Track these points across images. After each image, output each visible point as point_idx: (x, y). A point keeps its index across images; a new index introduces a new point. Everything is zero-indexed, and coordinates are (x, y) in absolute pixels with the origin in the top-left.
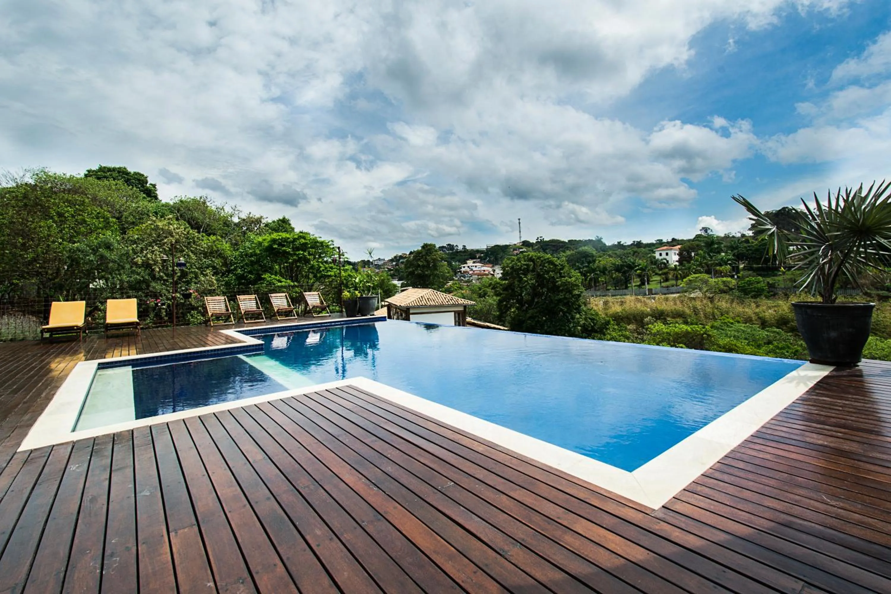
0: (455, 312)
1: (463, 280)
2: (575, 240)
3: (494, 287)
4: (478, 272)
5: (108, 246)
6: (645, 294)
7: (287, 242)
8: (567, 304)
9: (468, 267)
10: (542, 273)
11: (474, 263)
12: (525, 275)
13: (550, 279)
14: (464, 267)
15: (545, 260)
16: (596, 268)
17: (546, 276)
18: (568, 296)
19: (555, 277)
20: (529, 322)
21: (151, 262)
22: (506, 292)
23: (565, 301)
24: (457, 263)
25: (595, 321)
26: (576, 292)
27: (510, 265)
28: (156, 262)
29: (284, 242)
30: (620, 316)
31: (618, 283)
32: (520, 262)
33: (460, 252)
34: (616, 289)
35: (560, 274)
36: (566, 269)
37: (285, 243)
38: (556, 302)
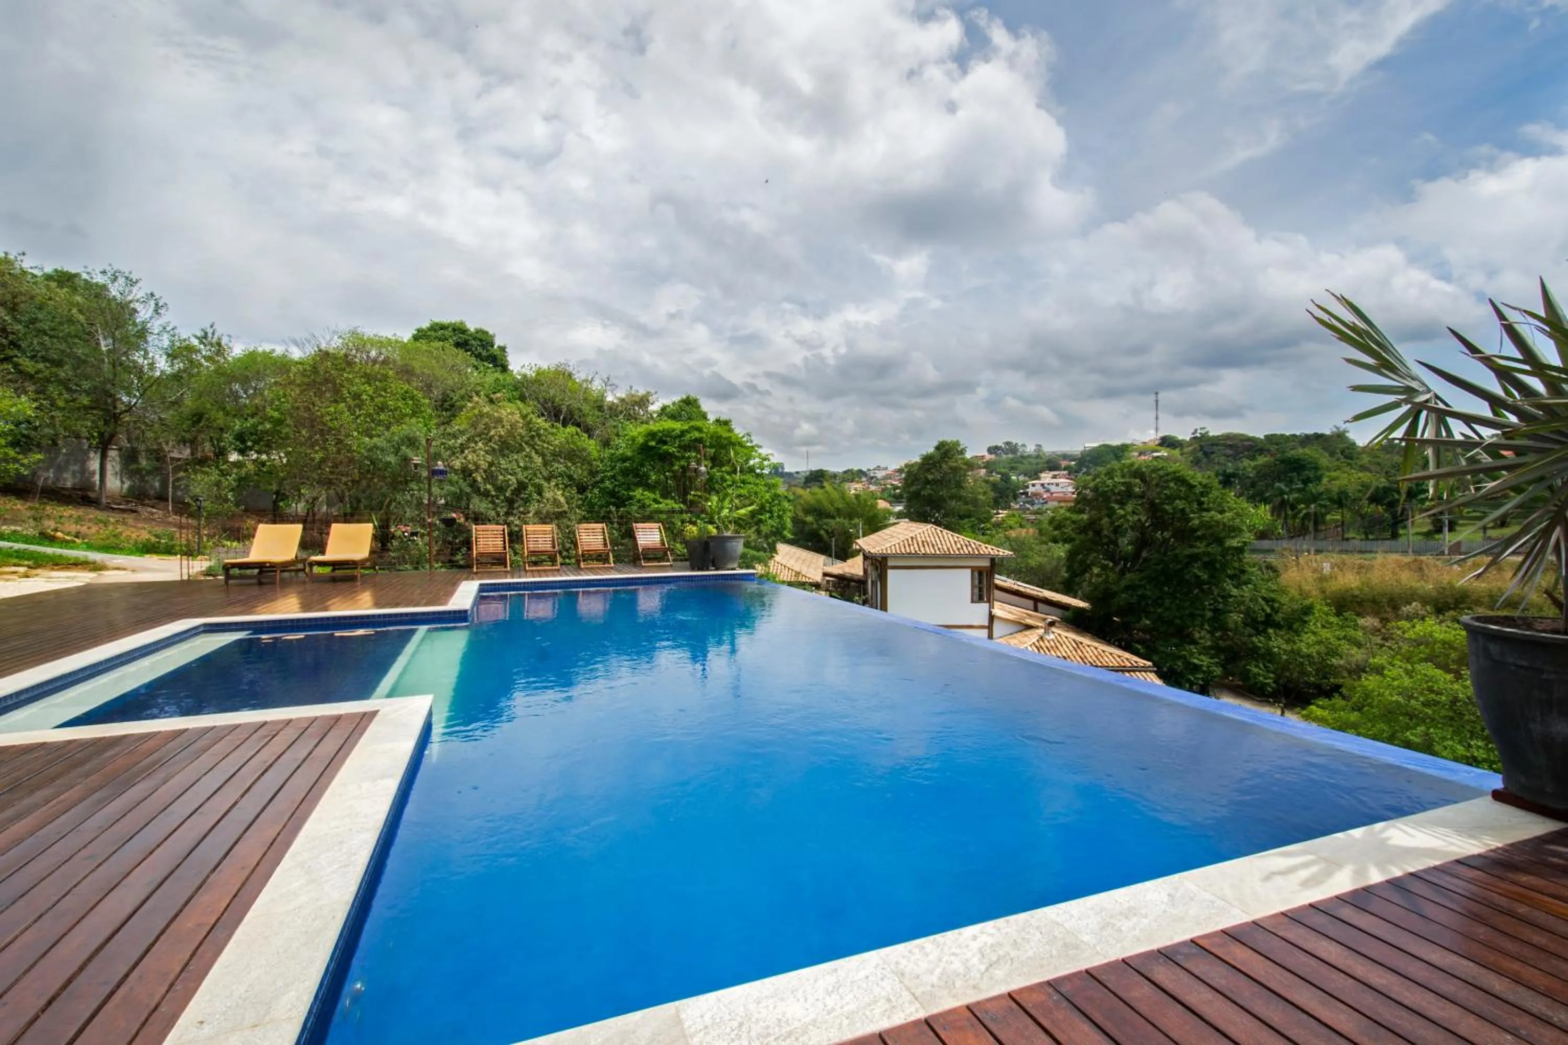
0: (973, 569)
1: (1028, 509)
2: (1282, 435)
3: (1058, 525)
4: (1061, 495)
5: (412, 442)
6: (1442, 553)
7: (671, 437)
8: (1209, 565)
9: (1042, 485)
10: (1157, 501)
11: (1054, 477)
12: (1122, 504)
13: (1174, 514)
14: (1034, 485)
15: (1168, 474)
16: (1321, 494)
17: (1167, 507)
18: (1214, 549)
19: (1188, 510)
20: (1123, 595)
21: (471, 467)
22: (1082, 536)
23: (1206, 559)
24: (1021, 478)
25: (1276, 605)
26: (1235, 543)
27: (1092, 485)
28: (478, 467)
29: (667, 436)
30: (1356, 596)
31: (1374, 526)
32: (1112, 478)
33: (1029, 456)
34: (1367, 539)
35: (1200, 503)
36: (1215, 494)
37: (668, 439)
38: (1186, 560)
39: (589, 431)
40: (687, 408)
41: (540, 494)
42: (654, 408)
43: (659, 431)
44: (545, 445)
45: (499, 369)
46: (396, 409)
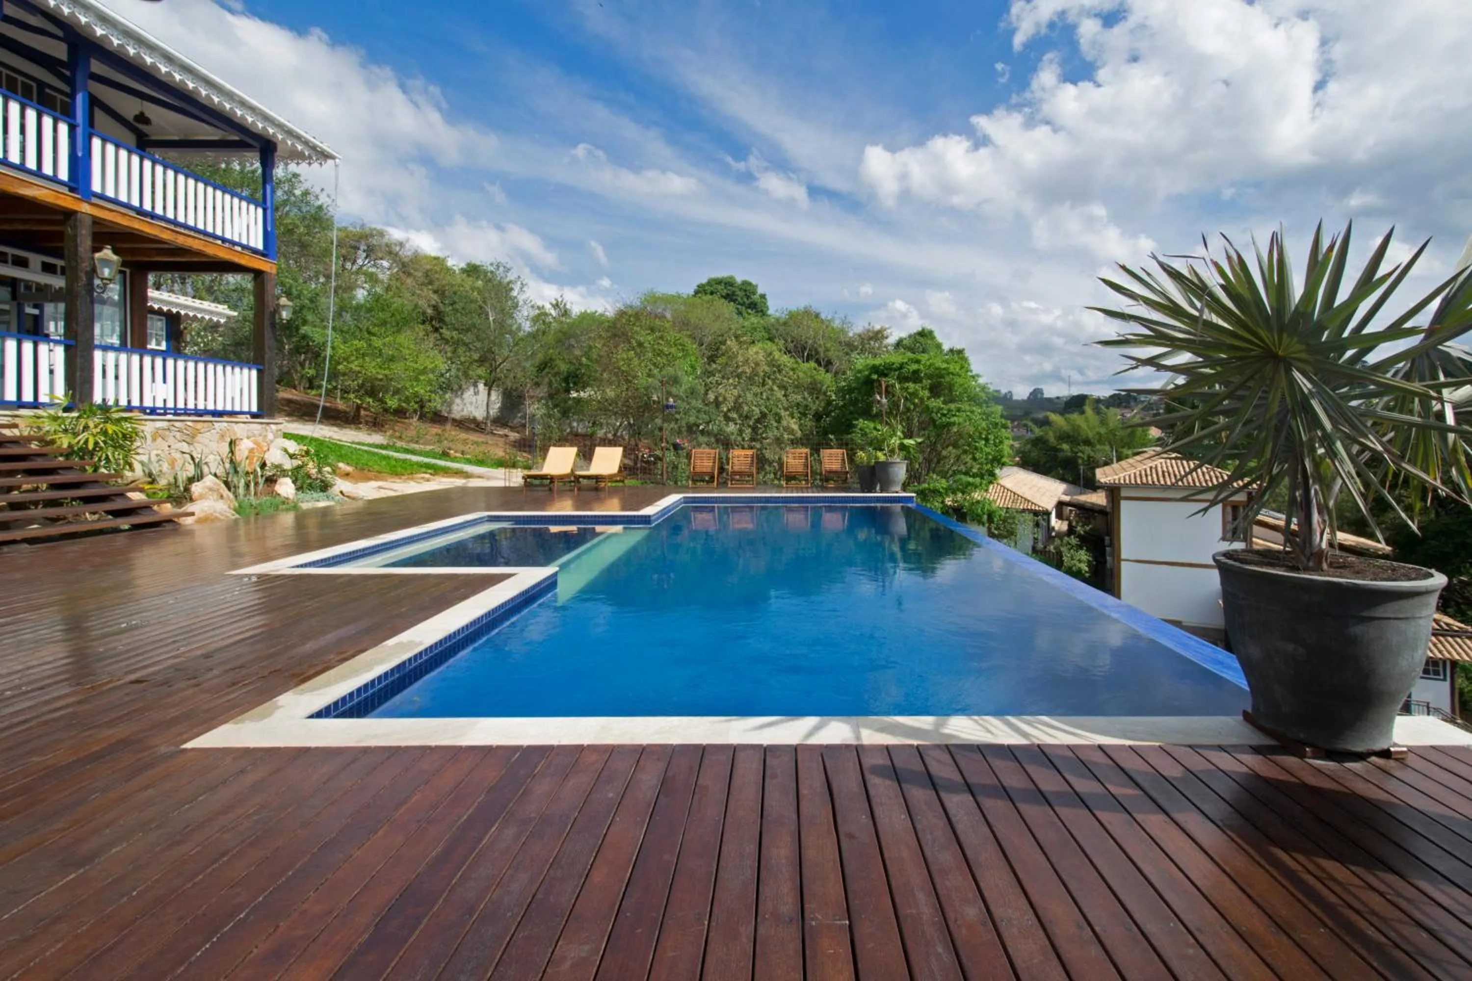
0: (1225, 503)
39: (828, 365)
40: (922, 340)
41: (779, 421)
42: (892, 340)
43: (881, 365)
44: (785, 379)
45: (760, 314)
46: (669, 354)
